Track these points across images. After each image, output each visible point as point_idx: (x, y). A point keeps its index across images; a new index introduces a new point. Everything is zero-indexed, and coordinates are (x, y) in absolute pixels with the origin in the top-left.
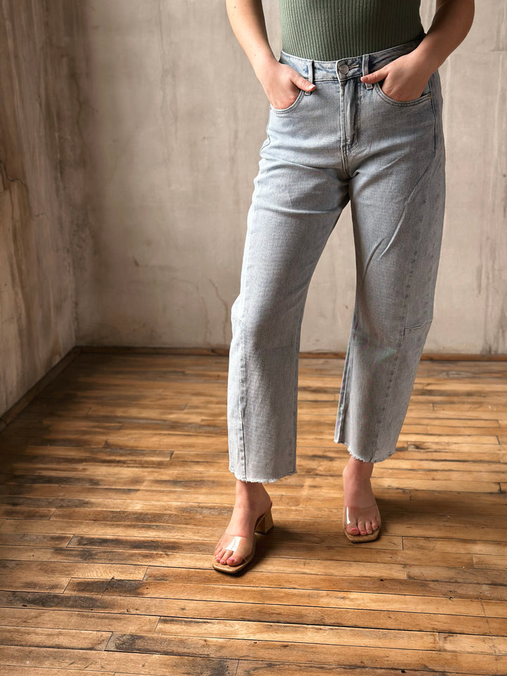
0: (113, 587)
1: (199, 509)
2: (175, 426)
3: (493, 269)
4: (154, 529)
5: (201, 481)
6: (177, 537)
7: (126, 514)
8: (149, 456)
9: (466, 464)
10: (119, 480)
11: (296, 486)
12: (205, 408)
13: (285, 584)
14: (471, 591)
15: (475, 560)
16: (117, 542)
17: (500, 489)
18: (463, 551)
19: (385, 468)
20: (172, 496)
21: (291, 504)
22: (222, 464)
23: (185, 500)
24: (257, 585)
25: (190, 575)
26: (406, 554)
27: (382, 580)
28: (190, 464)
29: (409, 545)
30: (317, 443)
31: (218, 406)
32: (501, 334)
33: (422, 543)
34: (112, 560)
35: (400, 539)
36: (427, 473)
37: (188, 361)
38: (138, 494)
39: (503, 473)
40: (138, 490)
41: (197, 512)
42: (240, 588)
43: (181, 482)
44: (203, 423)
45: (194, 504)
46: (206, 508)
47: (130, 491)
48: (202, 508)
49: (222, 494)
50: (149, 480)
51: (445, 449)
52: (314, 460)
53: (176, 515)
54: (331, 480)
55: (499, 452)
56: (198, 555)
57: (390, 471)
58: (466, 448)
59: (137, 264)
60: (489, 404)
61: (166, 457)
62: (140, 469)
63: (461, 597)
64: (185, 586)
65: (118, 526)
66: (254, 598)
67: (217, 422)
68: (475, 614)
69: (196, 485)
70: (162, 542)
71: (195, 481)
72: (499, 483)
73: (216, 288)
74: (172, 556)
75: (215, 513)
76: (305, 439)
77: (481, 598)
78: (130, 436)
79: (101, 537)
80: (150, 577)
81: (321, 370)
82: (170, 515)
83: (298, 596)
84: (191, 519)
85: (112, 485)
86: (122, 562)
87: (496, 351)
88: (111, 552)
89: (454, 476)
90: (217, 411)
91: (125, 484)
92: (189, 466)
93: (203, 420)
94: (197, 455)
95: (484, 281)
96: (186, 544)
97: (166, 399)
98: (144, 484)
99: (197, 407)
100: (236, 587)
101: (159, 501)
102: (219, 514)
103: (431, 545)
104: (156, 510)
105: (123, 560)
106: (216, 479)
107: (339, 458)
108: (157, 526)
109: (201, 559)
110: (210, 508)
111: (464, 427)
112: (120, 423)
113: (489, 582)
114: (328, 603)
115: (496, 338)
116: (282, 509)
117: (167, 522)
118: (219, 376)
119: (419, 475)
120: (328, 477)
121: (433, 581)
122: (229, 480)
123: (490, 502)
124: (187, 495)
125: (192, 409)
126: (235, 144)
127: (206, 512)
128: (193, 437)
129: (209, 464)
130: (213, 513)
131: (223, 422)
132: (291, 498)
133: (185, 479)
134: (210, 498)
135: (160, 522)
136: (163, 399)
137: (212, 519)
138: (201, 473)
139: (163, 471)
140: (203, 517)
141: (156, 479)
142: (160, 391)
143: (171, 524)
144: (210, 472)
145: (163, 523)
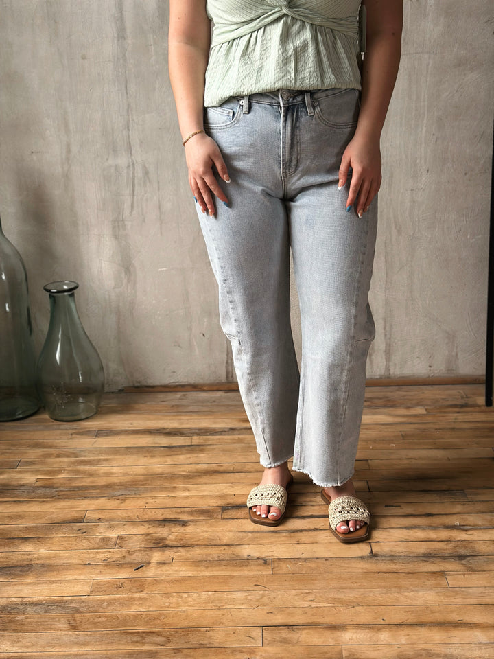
1: (22, 607)
2: (4, 490)
5: (28, 565)
12: (42, 463)
15: (345, 654)
17: (372, 552)
18: (331, 642)
19: (244, 532)
21: (134, 590)
22: (55, 540)
23: (6, 595)
26: (266, 651)
28: (17, 541)
29: (269, 639)
30: (169, 502)
31: (58, 459)
33: (285, 634)
35: (259, 630)
36: (292, 535)
41: (19, 611)
43: (3, 568)
44: (38, 484)
45: (16, 600)
46: (31, 604)
48: (26, 604)
49: (53, 582)
51: (311, 502)
52: (164, 526)
54: (183, 552)
57: (250, 535)
67: (57, 480)
69: (21, 571)
71: (20, 566)
72: (370, 543)
75: (41, 610)
76: (156, 498)
81: (178, 406)
84: (11, 621)
90: (55, 467)
92: (16, 545)
93: (38, 480)
94: (27, 529)
99: (33, 463)
102: (46, 612)
103: (294, 636)
106: (47, 561)
107: (193, 521)
110: (36, 604)
116: (124, 598)
119: (283, 539)
120: (180, 549)
122: (62, 561)
123: (360, 570)
124: (8, 588)
125: (26, 466)
126: (68, 159)
127: (30, 610)
128: (24, 504)
129: (40, 540)
130: (38, 610)
131: (62, 481)
132: (134, 581)
133: (10, 563)
134: (36, 590)
137: (36, 620)
138: (29, 555)
140: (26, 618)
144: (41, 552)
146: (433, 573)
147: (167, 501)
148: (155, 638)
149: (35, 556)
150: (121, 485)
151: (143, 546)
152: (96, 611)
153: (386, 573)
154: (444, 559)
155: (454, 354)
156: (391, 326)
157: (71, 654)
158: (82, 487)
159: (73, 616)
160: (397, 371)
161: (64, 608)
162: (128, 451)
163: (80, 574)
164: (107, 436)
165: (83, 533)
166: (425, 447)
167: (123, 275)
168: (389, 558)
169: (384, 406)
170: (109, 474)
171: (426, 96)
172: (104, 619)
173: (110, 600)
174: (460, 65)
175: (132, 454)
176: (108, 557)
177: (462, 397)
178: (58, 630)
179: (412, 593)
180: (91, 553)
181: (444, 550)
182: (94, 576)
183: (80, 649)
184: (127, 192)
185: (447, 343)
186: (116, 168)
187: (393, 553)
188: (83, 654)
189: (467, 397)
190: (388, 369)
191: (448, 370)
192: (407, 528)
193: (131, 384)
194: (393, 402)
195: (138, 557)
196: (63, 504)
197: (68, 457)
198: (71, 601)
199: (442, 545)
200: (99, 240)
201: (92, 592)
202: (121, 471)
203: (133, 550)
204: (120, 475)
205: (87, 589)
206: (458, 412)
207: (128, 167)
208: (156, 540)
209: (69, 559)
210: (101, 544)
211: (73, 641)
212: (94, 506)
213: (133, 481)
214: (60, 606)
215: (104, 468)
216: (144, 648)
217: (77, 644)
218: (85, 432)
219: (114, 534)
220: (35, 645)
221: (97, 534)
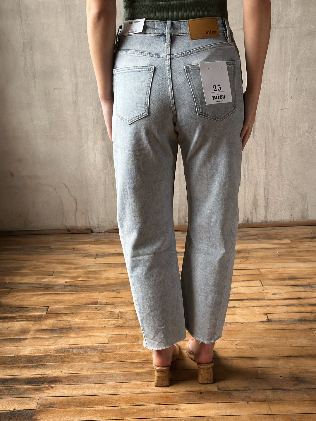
0: (15, 416)
1: (71, 350)
2: (47, 288)
4: (40, 368)
5: (70, 328)
6: (57, 373)
7: (19, 358)
8: (31, 312)
9: (244, 301)
10: (12, 332)
12: (67, 272)
13: (136, 402)
14: (259, 395)
15: (259, 372)
16: (15, 381)
17: (268, 319)
18: (251, 366)
20: (51, 341)
21: (134, 340)
22: (83, 314)
23: (61, 344)
24: (117, 405)
25: (70, 402)
27: (201, 393)
28: (60, 315)
31: (76, 270)
32: (254, 210)
34: (12, 395)
37: (52, 239)
38: (27, 342)
39: (268, 306)
40: (26, 339)
41: (69, 352)
42: (106, 408)
43: (56, 329)
44: (67, 284)
45: (67, 346)
46: (76, 348)
47: (20, 339)
48: (73, 348)
49: (86, 337)
50: (33, 330)
53: (55, 356)
55: (263, 292)
56: (73, 386)
58: (242, 290)
60: (252, 258)
61: (43, 311)
62: (26, 322)
63: (255, 400)
64: (66, 411)
65: (14, 368)
66: (116, 415)
67: (77, 282)
68: (265, 412)
69: (67, 331)
70: (46, 378)
71: (65, 328)
72: (266, 314)
73: (69, 189)
74: (56, 388)
75: (82, 351)
77: (267, 401)
78: (17, 298)
79: (3, 377)
80: (41, 406)
82: (51, 356)
83: (146, 411)
84: (66, 357)
85: (7, 336)
86: (20, 396)
87: (252, 221)
88: (11, 389)
89: (238, 311)
91: (16, 335)
92: (61, 317)
93: (66, 282)
94: (65, 309)
96: (64, 378)
97: (40, 268)
98: (30, 333)
99: (61, 272)
100: (102, 408)
101: (42, 346)
102: (86, 352)
103: (229, 363)
104: (40, 353)
105: (20, 394)
106: (80, 326)
108: (42, 365)
109: (76, 388)
110: (78, 348)
111: (239, 275)
112: (8, 288)
113: (271, 388)
114: (167, 415)
115: (252, 213)
116: (127, 345)
117: (49, 362)
121: (234, 390)
122: (89, 326)
123: (263, 329)
124: (61, 340)
125: (58, 274)
126: (76, 93)
127: (75, 351)
128: (61, 295)
129: (74, 314)
130: (80, 351)
131: (80, 282)
132: (133, 336)
133: (59, 327)
134: (77, 341)
135: (44, 362)
136: (37, 268)
137: (80, 356)
138: (69, 322)
139: (42, 322)
140: (74, 356)
141: (38, 329)
142: (35, 262)
143: (52, 363)
144: (76, 321)
145: (46, 362)
146: (305, 330)
148: (150, 365)
149: (73, 323)
150: (116, 284)
151: (134, 317)
152: (114, 352)
153: (278, 330)
154: (310, 322)
155: (306, 207)
156: (268, 191)
157: (103, 374)
158: (93, 285)
159: (101, 354)
160: (272, 218)
161: (95, 350)
162: (117, 265)
163: (101, 332)
164: (103, 257)
165: (98, 310)
166: (292, 261)
167: (108, 162)
168: (278, 322)
169: (265, 239)
170: (107, 278)
171: (291, 53)
172: (119, 356)
173: (120, 345)
174: (310, 34)
175: (119, 267)
176: (116, 323)
177: (312, 233)
178: (94, 362)
179: (294, 340)
180: (105, 321)
181: (311, 317)
182: (109, 333)
183: (108, 371)
185: (302, 201)
187: (280, 319)
188: (110, 374)
189: (315, 233)
190: (266, 217)
191: (302, 217)
192: (287, 306)
193: (113, 228)
194: (271, 236)
195: (132, 323)
196: (83, 295)
197: (82, 269)
198: (98, 347)
199: (308, 315)
200: (94, 141)
201: (109, 341)
202: (115, 276)
203: (129, 319)
204: (114, 278)
205: (107, 340)
206: (310, 242)
209: (93, 324)
210: (110, 316)
211: (103, 367)
212: (102, 296)
213: (123, 282)
214: (92, 349)
215: (104, 275)
216: (144, 370)
217: (106, 368)
218: (89, 255)
219: (117, 311)
220: (82, 369)
221: (107, 311)
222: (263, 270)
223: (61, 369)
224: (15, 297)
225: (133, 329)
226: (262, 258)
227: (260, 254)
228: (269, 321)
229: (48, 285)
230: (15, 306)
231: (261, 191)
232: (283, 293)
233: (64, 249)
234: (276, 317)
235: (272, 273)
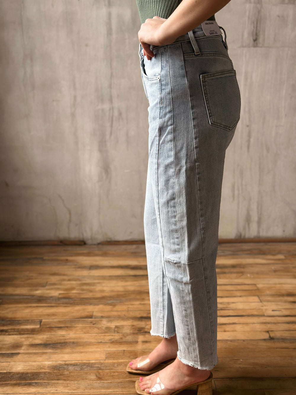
1: (66, 366)
2: (41, 300)
3: (242, 185)
4: (34, 386)
5: (64, 342)
6: (52, 392)
7: (11, 375)
8: (24, 325)
9: (243, 318)
10: (4, 346)
11: (133, 342)
12: (60, 284)
18: (257, 387)
20: (45, 356)
22: (78, 328)
23: (55, 360)
28: (55, 329)
29: (219, 386)
30: (142, 307)
31: (69, 282)
32: (247, 225)
33: (228, 383)
37: (44, 250)
38: (19, 357)
39: (269, 323)
40: (18, 354)
41: (64, 369)
43: (50, 344)
44: (60, 296)
45: (61, 362)
46: (71, 365)
47: (12, 355)
48: (68, 365)
49: (81, 352)
50: (26, 345)
51: (227, 307)
52: (142, 321)
53: (49, 373)
55: (262, 308)
58: (240, 306)
59: (7, 185)
60: (247, 273)
61: (36, 324)
62: (19, 336)
65: (7, 385)
67: (70, 295)
69: (61, 346)
71: (60, 343)
72: (268, 332)
73: (63, 200)
75: (78, 368)
76: (133, 305)
78: (9, 310)
81: (135, 253)
82: (45, 373)
84: (61, 375)
87: (244, 236)
89: (238, 327)
90: (69, 286)
91: (8, 349)
93: (60, 294)
94: (60, 322)
95: (236, 192)
97: (32, 279)
98: (23, 348)
99: (54, 284)
101: (35, 361)
102: (81, 369)
103: (234, 384)
104: (34, 370)
106: (75, 341)
108: (36, 383)
110: (74, 365)
111: (236, 290)
112: (0, 299)
115: (244, 228)
117: (43, 379)
118: (67, 260)
122: (84, 341)
123: (266, 347)
124: (56, 355)
125: (51, 286)
126: (74, 104)
127: (71, 368)
128: (55, 308)
129: (68, 328)
130: (76, 368)
131: (74, 295)
132: (131, 352)
133: (53, 341)
134: (73, 357)
135: (38, 380)
136: (30, 279)
137: (76, 374)
138: (64, 336)
139: (35, 336)
140: (70, 373)
141: (31, 343)
142: (27, 273)
143: (47, 380)
144: (70, 335)
145: (40, 380)
147: (140, 306)
149: (68, 337)
150: (111, 297)
151: (131, 332)
152: (111, 369)
153: (282, 348)
156: (262, 207)
158: (87, 298)
159: (98, 372)
160: (265, 233)
161: (92, 367)
162: (111, 278)
163: (97, 348)
164: (96, 269)
165: (94, 324)
167: (104, 174)
168: (281, 340)
169: (259, 254)
170: (102, 291)
171: (286, 72)
172: (117, 374)
173: (118, 362)
176: (112, 338)
178: (90, 380)
180: (101, 336)
182: (106, 349)
183: (107, 391)
184: (108, 124)
186: (103, 110)
187: (283, 337)
190: (259, 232)
192: (288, 323)
193: (105, 240)
194: (263, 251)
195: (130, 338)
196: (77, 308)
197: (75, 281)
198: (95, 364)
200: (91, 153)
201: (106, 358)
202: (109, 289)
203: (126, 334)
204: (109, 291)
205: (103, 356)
207: (110, 110)
208: (139, 328)
209: (89, 339)
210: (106, 331)
211: (101, 386)
212: (97, 309)
213: (118, 295)
214: (89, 366)
215: (98, 288)
217: (104, 388)
218: (83, 267)
219: (113, 325)
220: (78, 388)
221: (103, 325)
222: (260, 286)
223: (57, 387)
224: (7, 309)
225: (131, 345)
226: (257, 273)
227: (256, 269)
228: (271, 339)
229: (41, 297)
230: (7, 318)
231: (254, 207)
232: (283, 310)
233: (57, 260)
234: (278, 335)
235: (269, 288)
